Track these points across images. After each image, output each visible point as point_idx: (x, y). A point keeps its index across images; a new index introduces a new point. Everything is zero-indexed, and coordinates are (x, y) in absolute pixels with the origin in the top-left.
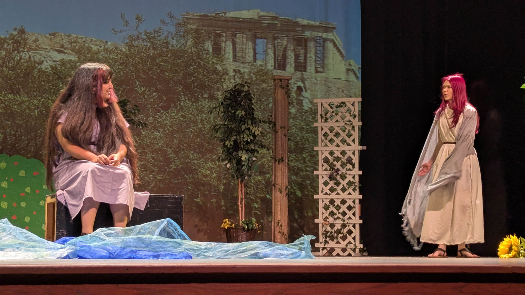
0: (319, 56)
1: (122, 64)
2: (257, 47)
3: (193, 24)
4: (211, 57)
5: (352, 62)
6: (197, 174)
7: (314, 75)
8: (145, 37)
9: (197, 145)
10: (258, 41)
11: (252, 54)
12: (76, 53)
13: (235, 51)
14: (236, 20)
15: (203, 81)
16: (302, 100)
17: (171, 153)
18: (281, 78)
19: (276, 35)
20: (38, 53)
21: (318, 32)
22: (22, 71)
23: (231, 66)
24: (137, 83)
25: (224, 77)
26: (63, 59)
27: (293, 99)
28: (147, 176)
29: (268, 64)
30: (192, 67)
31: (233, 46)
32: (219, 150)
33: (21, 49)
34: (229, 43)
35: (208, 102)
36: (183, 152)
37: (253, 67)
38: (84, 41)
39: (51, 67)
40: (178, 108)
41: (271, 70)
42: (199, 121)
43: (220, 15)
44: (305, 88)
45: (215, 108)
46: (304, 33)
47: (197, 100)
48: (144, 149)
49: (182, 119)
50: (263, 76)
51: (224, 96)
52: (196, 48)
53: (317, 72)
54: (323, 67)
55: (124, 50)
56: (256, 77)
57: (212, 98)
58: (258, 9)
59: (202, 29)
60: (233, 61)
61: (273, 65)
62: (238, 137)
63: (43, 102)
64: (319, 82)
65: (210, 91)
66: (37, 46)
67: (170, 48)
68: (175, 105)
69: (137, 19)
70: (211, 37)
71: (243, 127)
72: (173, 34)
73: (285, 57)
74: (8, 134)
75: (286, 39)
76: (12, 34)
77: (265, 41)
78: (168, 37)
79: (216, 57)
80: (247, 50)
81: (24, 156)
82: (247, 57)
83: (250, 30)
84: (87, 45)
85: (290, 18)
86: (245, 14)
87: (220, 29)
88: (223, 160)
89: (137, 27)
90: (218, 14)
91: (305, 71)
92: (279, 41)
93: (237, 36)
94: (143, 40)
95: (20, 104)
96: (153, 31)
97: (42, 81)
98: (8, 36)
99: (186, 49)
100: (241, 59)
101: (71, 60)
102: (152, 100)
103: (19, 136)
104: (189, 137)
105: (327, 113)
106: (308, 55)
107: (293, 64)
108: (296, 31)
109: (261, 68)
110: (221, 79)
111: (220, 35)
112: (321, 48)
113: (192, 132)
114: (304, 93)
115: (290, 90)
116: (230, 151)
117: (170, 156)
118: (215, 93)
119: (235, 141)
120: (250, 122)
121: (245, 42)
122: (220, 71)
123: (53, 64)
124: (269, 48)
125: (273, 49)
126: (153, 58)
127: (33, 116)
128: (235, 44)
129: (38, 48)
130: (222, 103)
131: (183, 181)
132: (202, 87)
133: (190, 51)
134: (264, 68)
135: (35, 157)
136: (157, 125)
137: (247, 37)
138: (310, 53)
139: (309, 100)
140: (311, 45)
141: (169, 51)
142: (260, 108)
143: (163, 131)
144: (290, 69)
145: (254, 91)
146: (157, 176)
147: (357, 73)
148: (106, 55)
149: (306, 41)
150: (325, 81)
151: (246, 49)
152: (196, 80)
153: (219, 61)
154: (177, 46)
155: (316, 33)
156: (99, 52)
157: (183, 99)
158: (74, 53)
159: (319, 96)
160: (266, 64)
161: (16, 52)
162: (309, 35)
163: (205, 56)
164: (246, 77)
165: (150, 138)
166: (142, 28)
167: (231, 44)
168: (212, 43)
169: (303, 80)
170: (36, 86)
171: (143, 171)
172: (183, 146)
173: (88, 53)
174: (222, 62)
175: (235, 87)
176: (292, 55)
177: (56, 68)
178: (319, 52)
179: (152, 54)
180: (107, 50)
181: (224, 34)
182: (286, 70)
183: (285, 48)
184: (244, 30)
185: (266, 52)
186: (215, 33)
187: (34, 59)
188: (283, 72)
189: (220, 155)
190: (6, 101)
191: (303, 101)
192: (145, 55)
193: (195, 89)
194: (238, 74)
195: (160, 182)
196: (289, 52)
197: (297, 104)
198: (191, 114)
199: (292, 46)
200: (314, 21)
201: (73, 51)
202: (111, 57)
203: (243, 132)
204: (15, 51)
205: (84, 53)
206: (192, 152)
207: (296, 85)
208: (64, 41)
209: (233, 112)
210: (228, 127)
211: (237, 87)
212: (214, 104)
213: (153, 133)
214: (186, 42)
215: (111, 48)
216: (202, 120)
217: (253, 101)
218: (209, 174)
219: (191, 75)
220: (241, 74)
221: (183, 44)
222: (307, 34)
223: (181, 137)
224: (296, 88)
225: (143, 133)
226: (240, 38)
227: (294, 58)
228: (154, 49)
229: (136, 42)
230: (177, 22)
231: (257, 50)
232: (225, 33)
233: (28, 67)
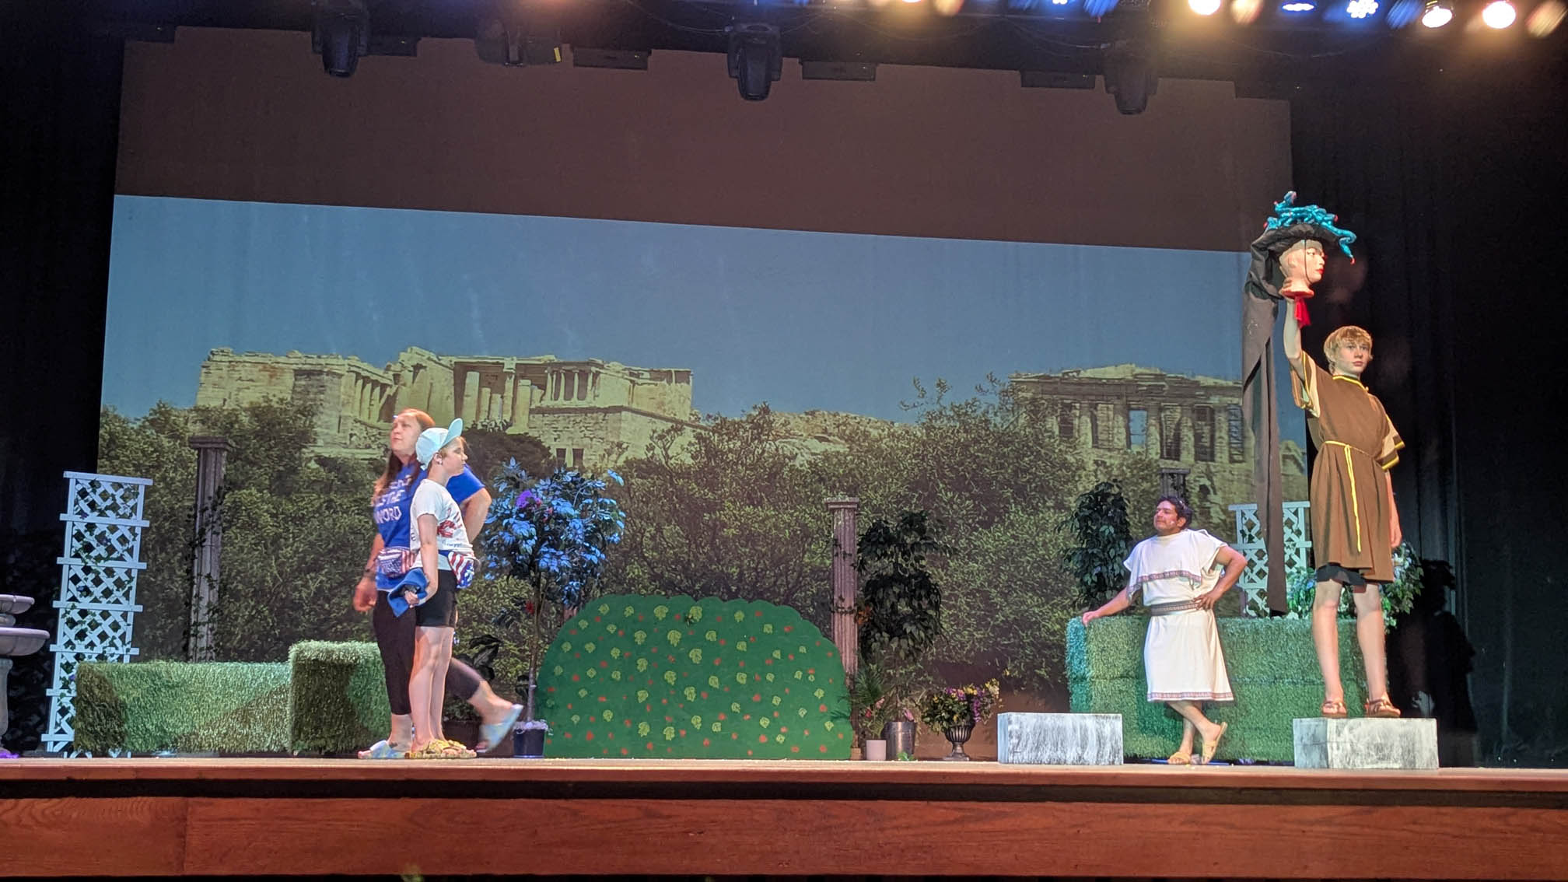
0: (1234, 435)
1: (916, 456)
2: (1131, 424)
3: (1028, 391)
4: (1058, 442)
5: (1291, 444)
6: (1040, 630)
7: (1229, 466)
8: (952, 414)
9: (1037, 582)
10: (1132, 414)
11: (1124, 436)
12: (846, 441)
13: (1096, 432)
14: (1096, 382)
15: (1044, 480)
16: (1209, 508)
17: (996, 596)
18: (1172, 471)
19: (1163, 404)
20: (789, 443)
21: (1232, 396)
22: (765, 471)
23: (1089, 455)
24: (941, 485)
25: (1079, 472)
26: (827, 450)
27: (1194, 506)
28: (960, 633)
29: (1150, 451)
30: (1026, 459)
31: (1091, 421)
32: (1075, 591)
33: (763, 437)
34: (1086, 419)
35: (1054, 513)
36: (1015, 595)
37: (1127, 457)
38: (859, 423)
39: (809, 463)
40: (1007, 524)
41: (1156, 461)
42: (1040, 544)
43: (1071, 374)
44: (1213, 488)
45: (1066, 522)
46: (1208, 398)
47: (1036, 510)
48: (953, 589)
49: (1012, 541)
50: (1143, 470)
51: (1079, 503)
52: (1034, 428)
53: (1232, 461)
54: (1242, 454)
55: (919, 434)
56: (1131, 472)
57: (1060, 506)
58: (1131, 364)
59: (1042, 399)
60: (1093, 447)
61: (1159, 451)
62: (1105, 569)
63: (797, 517)
64: (1236, 477)
65: (1057, 495)
66: (787, 431)
67: (991, 429)
68: (1001, 518)
69: (939, 385)
70: (1056, 411)
71: (1112, 552)
72: (996, 407)
73: (1178, 439)
74: (745, 567)
75: (1179, 409)
76: (750, 415)
77: (1145, 413)
78: (988, 412)
79: (1064, 441)
80: (1116, 430)
81: (769, 601)
82: (1116, 440)
83: (1119, 397)
84: (862, 428)
85: (1185, 377)
86: (1110, 373)
87: (1072, 397)
88: (1081, 606)
89: (939, 398)
90: (1067, 373)
91: (1213, 461)
92: (1168, 413)
93: (1099, 408)
94: (949, 418)
95: (763, 521)
96: (963, 404)
97: (795, 485)
98: (744, 419)
99: (1017, 430)
100: (1106, 443)
101: (838, 452)
102: (964, 512)
103: (762, 570)
104: (1025, 569)
105: (1252, 528)
106: (1217, 435)
107: (1193, 449)
108: (1194, 397)
109: (1139, 457)
110: (1073, 477)
111: (1070, 407)
112: (1238, 423)
113: (1028, 562)
114: (1212, 497)
115: (1187, 491)
116: (1092, 591)
117: (995, 600)
118: (1066, 499)
119: (1099, 575)
120: (1123, 544)
121: (1112, 416)
122: (1072, 464)
123: (811, 458)
124: (1151, 425)
125: (1158, 425)
126: (966, 447)
127: (783, 540)
128: (1096, 420)
129: (789, 434)
130: (1077, 514)
131: (1017, 641)
132: (1044, 490)
133: (1022, 432)
134: (1143, 458)
135: (784, 604)
136: (974, 551)
137: (1114, 408)
138: (1221, 431)
139: (1220, 506)
140: (1221, 417)
141: (988, 435)
142: (1140, 522)
143: (982, 562)
144: (1187, 457)
145: (1129, 494)
146: (975, 633)
147: (1301, 461)
148: (892, 443)
149: (1213, 411)
150: (1247, 476)
151: (1113, 428)
152: (1034, 480)
153: (1070, 447)
154: (1002, 426)
155: (1230, 399)
156: (881, 439)
157: (1014, 509)
158: (843, 442)
159: (1236, 501)
160: (1147, 450)
161: (756, 442)
162: (1217, 402)
163: (1047, 440)
164: (1115, 472)
165: (963, 573)
166: (947, 399)
167: (1089, 420)
168: (1059, 419)
169: (1209, 475)
170: (786, 492)
171: (952, 626)
172: (1015, 583)
173: (864, 441)
174: (1075, 449)
175: (1097, 487)
176: (1191, 435)
177: (817, 465)
178: (1234, 430)
179: (962, 440)
180: (893, 435)
181: (1078, 405)
182: (1182, 459)
183: (1179, 424)
184: (1109, 398)
185: (1146, 430)
186: (1062, 404)
187: (783, 451)
188: (1176, 462)
189: (1075, 598)
190: (743, 516)
191: (1212, 510)
192: (952, 442)
193: (1033, 493)
194: (1101, 468)
195: (979, 643)
196: (1185, 430)
197: (1201, 514)
198: (1027, 533)
199: (1189, 420)
200: (1226, 379)
201: (841, 438)
202: (900, 445)
203: (1113, 560)
204: (756, 439)
205: (859, 440)
206: (1030, 594)
207: (1197, 484)
208: (828, 423)
209: (1094, 528)
210: (1087, 552)
211: (1101, 488)
212: (1063, 517)
213: (967, 563)
214: (1017, 420)
215: (900, 432)
216: (1044, 544)
217: (1128, 511)
218: (1059, 630)
219: (1026, 471)
220: (1106, 467)
221: (1012, 423)
222: (1215, 400)
223: (1012, 569)
224: (1198, 489)
225: (951, 564)
226: (1103, 411)
227: (1193, 439)
228: (966, 431)
229: (938, 422)
230: (1001, 388)
231: (1131, 430)
232: (1079, 402)
233: (774, 463)
